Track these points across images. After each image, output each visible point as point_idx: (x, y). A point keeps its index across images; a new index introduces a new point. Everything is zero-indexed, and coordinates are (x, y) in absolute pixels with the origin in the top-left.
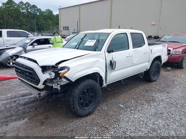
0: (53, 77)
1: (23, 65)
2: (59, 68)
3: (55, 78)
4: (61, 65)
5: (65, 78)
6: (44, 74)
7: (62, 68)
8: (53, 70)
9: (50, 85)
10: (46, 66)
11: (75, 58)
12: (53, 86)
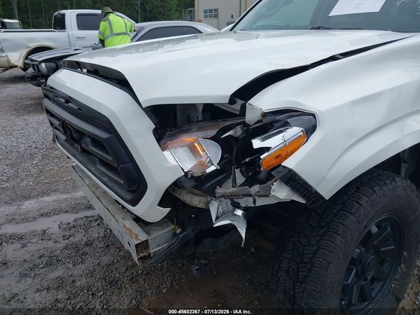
0: (213, 168)
1: (69, 100)
2: (251, 117)
3: (224, 171)
4: (266, 101)
5: (292, 179)
6: (163, 149)
7: (275, 121)
8: (213, 132)
9: (196, 201)
10: (174, 106)
11: (333, 58)
12: (208, 211)
